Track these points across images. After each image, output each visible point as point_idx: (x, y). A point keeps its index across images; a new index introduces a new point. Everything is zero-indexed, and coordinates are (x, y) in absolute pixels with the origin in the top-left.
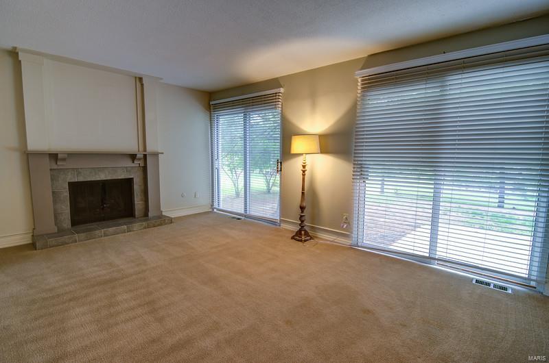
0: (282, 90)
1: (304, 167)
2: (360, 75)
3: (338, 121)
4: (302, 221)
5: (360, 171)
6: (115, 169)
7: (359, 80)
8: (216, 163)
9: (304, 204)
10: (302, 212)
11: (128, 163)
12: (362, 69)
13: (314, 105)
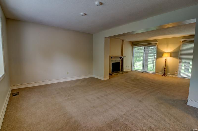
0: (158, 42)
1: (166, 60)
2: (181, 40)
3: (175, 50)
4: (165, 72)
5: (181, 61)
6: (116, 60)
7: (181, 41)
8: (133, 59)
9: (166, 68)
10: (165, 70)
11: (119, 59)
12: (182, 39)
13: (167, 46)
